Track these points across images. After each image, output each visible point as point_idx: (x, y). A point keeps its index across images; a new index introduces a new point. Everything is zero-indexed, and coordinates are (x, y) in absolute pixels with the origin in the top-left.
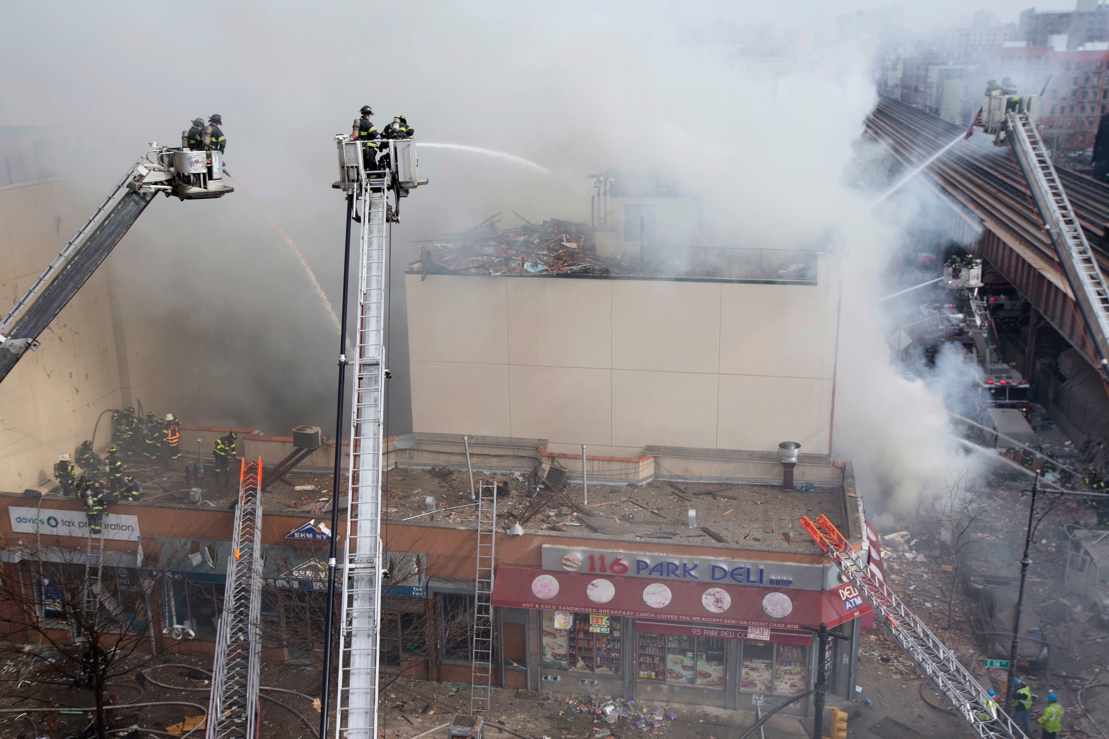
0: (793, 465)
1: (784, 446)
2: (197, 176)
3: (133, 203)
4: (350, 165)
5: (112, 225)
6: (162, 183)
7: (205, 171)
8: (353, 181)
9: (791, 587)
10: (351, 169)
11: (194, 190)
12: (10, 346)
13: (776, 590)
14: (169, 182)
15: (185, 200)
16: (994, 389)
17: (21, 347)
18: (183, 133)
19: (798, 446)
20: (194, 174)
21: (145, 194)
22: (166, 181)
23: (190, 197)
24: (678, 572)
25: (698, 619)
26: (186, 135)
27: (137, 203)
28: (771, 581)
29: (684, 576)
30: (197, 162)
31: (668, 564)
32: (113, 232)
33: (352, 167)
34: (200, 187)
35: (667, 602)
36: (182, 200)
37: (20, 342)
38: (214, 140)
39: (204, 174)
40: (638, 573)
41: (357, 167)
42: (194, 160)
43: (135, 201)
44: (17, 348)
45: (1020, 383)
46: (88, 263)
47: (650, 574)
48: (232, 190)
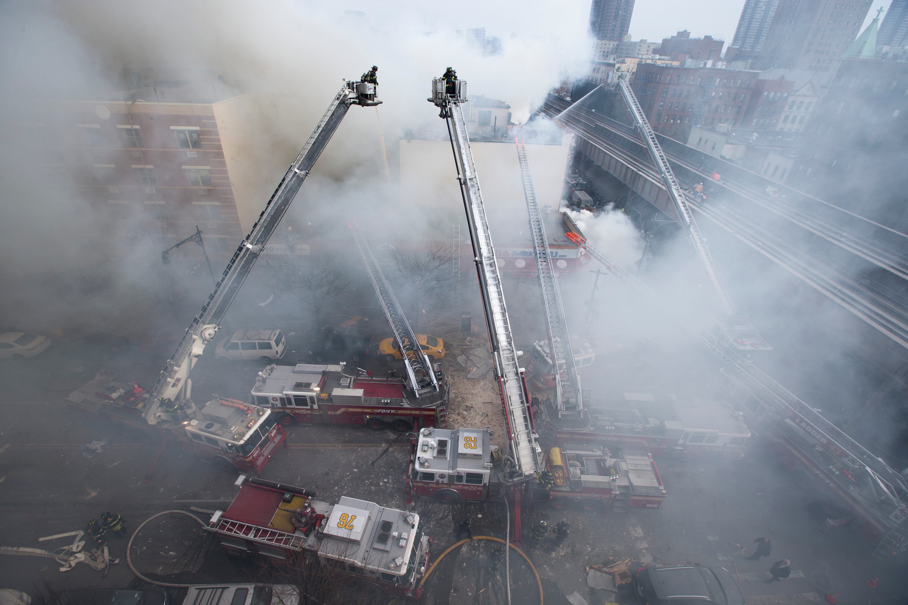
0: (549, 214)
1: (545, 207)
2: (370, 95)
3: (343, 108)
4: (439, 92)
5: (335, 118)
6: (353, 98)
7: (373, 93)
8: (440, 99)
9: (566, 257)
10: (439, 94)
11: (370, 102)
12: (300, 174)
13: (561, 259)
14: (356, 98)
15: (364, 107)
16: (575, 184)
17: (304, 175)
18: (364, 74)
19: (551, 207)
20: (369, 94)
21: (347, 103)
22: (356, 97)
23: (368, 105)
24: (528, 255)
25: (535, 271)
26: (365, 75)
27: (344, 108)
28: (560, 256)
29: (530, 256)
30: (371, 88)
31: (525, 252)
32: (336, 121)
33: (440, 92)
34: (371, 100)
35: (524, 266)
36: (363, 106)
37: (303, 172)
38: (371, 78)
39: (373, 94)
40: (513, 256)
41: (442, 93)
42: (370, 87)
43: (343, 107)
44: (302, 175)
45: (583, 182)
46: (327, 136)
47: (518, 256)
48: (381, 103)
